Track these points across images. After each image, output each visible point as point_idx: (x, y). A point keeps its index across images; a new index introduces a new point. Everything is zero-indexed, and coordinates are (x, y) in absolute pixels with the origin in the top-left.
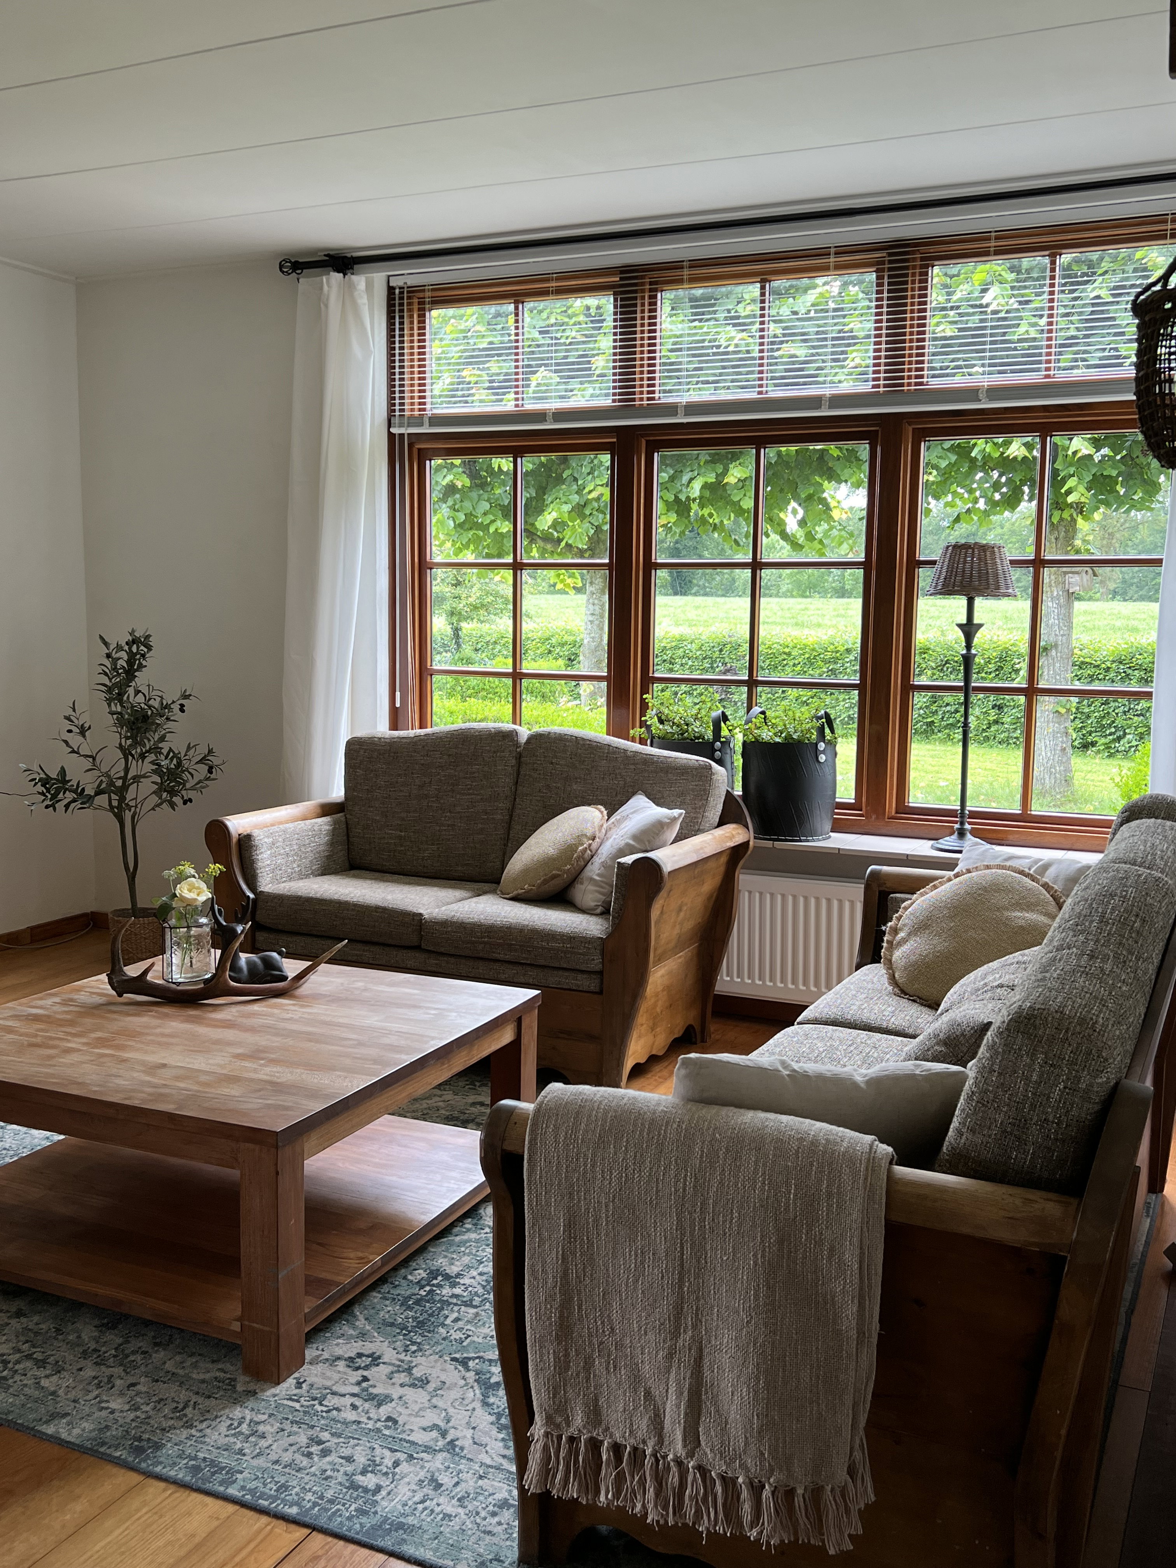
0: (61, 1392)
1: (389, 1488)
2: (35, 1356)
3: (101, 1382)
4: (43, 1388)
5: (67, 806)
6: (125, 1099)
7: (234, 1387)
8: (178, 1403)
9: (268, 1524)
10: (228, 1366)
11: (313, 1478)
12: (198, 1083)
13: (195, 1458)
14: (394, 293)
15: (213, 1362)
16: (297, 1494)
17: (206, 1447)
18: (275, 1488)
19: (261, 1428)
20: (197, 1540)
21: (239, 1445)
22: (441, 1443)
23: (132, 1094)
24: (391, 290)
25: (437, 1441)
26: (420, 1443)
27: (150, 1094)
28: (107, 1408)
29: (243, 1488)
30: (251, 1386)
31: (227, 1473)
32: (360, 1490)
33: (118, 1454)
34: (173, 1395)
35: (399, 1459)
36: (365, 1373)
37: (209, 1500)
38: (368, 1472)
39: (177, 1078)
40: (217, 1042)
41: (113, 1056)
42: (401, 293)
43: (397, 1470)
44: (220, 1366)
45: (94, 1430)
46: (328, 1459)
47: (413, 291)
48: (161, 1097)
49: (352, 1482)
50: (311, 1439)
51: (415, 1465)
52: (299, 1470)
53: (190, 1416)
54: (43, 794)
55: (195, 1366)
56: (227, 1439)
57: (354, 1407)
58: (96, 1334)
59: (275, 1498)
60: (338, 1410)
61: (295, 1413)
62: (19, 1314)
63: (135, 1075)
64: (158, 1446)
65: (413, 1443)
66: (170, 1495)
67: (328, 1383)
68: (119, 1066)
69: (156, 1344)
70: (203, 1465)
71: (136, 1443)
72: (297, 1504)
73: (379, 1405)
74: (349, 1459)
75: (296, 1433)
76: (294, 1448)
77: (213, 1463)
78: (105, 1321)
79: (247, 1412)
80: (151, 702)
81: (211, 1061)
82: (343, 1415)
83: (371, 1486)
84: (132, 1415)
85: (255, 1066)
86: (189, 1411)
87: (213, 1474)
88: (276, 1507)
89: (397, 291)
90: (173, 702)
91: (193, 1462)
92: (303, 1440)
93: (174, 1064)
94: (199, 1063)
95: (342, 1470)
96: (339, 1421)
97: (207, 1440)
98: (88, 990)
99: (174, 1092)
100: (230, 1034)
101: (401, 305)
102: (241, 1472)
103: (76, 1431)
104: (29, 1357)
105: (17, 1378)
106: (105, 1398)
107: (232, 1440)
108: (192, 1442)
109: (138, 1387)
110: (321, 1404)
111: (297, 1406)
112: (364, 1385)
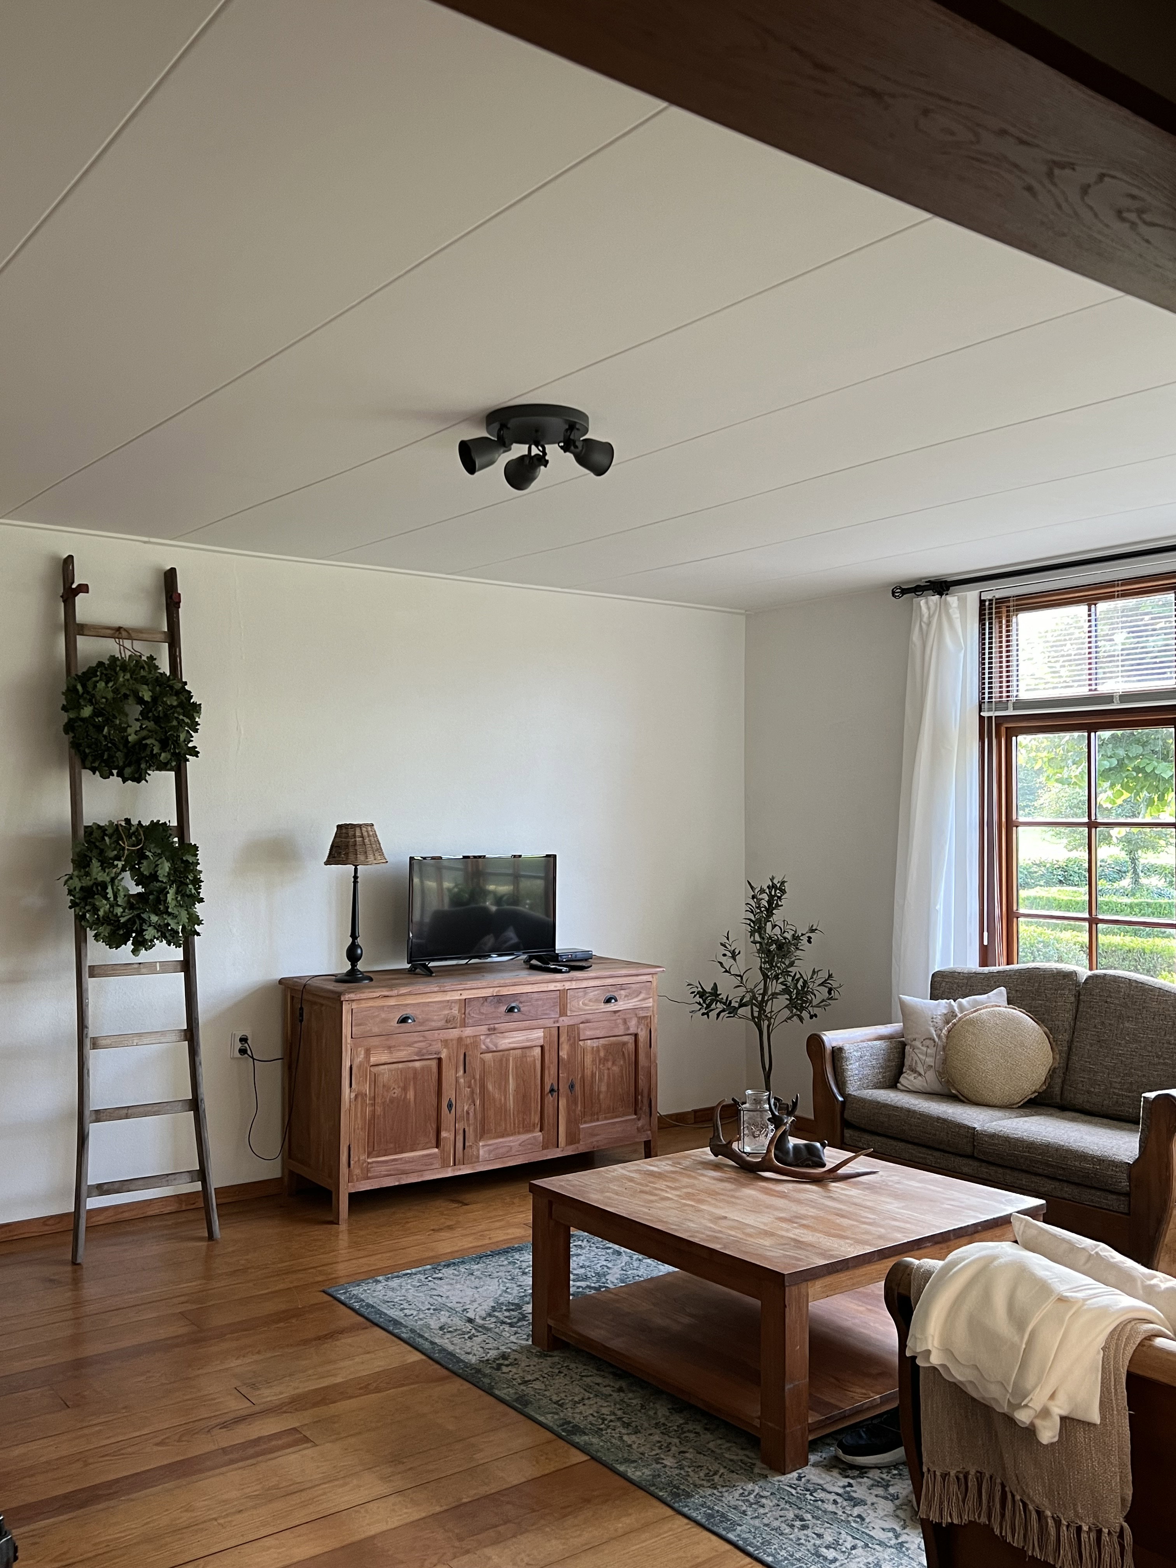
0: (635, 1446)
1: (843, 1562)
2: (624, 1419)
3: (662, 1445)
4: (624, 1441)
5: (718, 1015)
6: (690, 1236)
7: (752, 1469)
8: (710, 1471)
9: (749, 1564)
10: (752, 1455)
11: (790, 1542)
12: (744, 1233)
13: (712, 1509)
14: (985, 605)
15: (742, 1449)
16: (775, 1549)
17: (721, 1504)
18: (761, 1541)
19: (764, 1501)
20: (699, 1560)
21: (744, 1508)
22: (893, 1542)
23: (696, 1234)
24: (982, 602)
25: (890, 1540)
26: (877, 1538)
27: (708, 1236)
28: (662, 1463)
29: (739, 1536)
30: (765, 1472)
31: (731, 1524)
32: (821, 1558)
33: (661, 1494)
34: (708, 1465)
35: (856, 1545)
36: (851, 1481)
37: (714, 1538)
38: (831, 1547)
39: (732, 1228)
40: (768, 1207)
41: (692, 1206)
42: (990, 604)
43: (853, 1552)
44: (747, 1453)
45: (650, 1475)
46: (805, 1532)
47: (1001, 601)
48: (716, 1239)
49: (817, 1551)
50: (797, 1516)
51: (867, 1552)
52: (781, 1534)
53: (716, 1481)
54: (699, 1004)
55: (729, 1449)
56: (738, 1502)
57: (835, 1502)
58: (668, 1414)
59: (758, 1548)
60: (823, 1501)
61: (791, 1497)
62: (620, 1390)
63: (704, 1221)
64: (689, 1495)
65: (872, 1537)
66: (689, 1529)
67: (821, 1482)
68: (694, 1214)
69: (706, 1429)
70: (716, 1515)
71: (675, 1490)
72: (773, 1555)
73: (854, 1506)
74: (820, 1536)
75: (788, 1510)
76: (783, 1519)
77: (723, 1515)
78: (676, 1406)
79: (757, 1487)
80: (786, 935)
81: (758, 1219)
82: (826, 1506)
83: (830, 1557)
84: (677, 1471)
85: (789, 1227)
86: (716, 1478)
87: (722, 1522)
88: (758, 1554)
89: (987, 603)
90: (803, 935)
91: (710, 1511)
92: (790, 1515)
93: (732, 1218)
94: (750, 1219)
95: (813, 1541)
96: (821, 1510)
97: (723, 1499)
98: (693, 1158)
99: (724, 1236)
100: (780, 1202)
101: (991, 614)
102: (741, 1525)
103: (638, 1473)
104: (620, 1419)
105: (609, 1431)
106: (662, 1456)
107: (740, 1503)
108: (713, 1499)
109: (687, 1455)
110: (811, 1495)
111: (793, 1492)
112: (848, 1489)
